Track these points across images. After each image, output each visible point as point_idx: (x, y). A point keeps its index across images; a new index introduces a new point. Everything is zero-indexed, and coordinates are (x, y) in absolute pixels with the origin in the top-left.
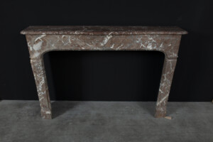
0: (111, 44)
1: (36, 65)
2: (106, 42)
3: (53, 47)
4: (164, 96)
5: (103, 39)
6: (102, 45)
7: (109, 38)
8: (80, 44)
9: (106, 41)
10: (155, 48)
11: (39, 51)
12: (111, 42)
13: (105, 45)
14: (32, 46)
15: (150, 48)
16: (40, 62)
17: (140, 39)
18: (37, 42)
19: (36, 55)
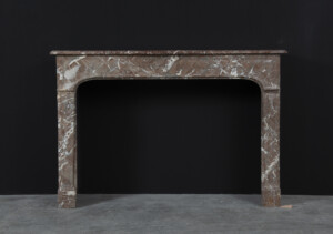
3: (94, 74)
4: (272, 160)
5: (166, 62)
6: (164, 70)
8: (133, 70)
9: (170, 64)
10: (242, 74)
11: (72, 80)
14: (63, 73)
15: (234, 74)
16: (73, 97)
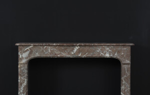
0: (79, 53)
1: (22, 69)
2: (75, 51)
7: (77, 48)
12: (79, 51)
13: (74, 54)
17: (99, 49)
18: (26, 51)
19: (24, 61)
